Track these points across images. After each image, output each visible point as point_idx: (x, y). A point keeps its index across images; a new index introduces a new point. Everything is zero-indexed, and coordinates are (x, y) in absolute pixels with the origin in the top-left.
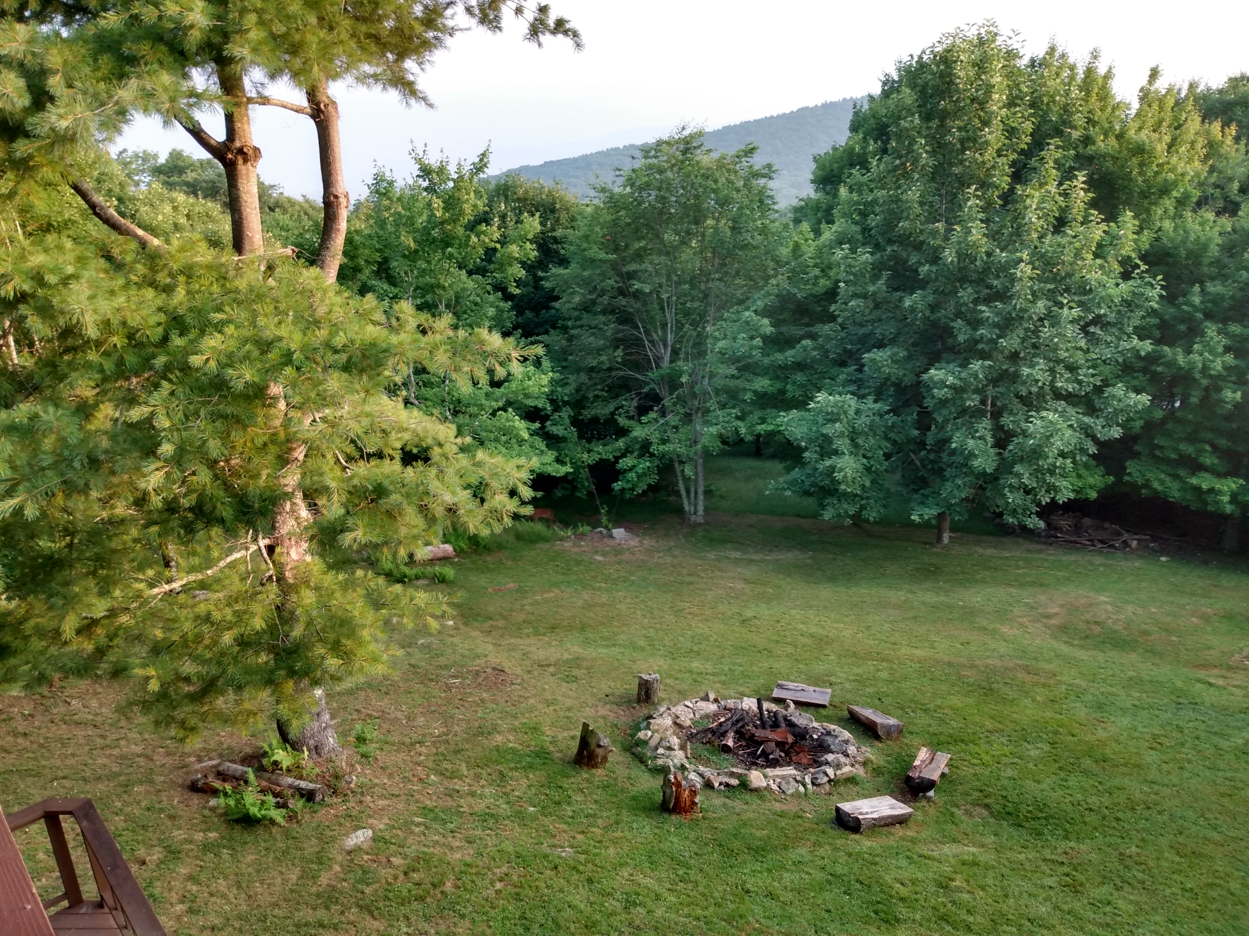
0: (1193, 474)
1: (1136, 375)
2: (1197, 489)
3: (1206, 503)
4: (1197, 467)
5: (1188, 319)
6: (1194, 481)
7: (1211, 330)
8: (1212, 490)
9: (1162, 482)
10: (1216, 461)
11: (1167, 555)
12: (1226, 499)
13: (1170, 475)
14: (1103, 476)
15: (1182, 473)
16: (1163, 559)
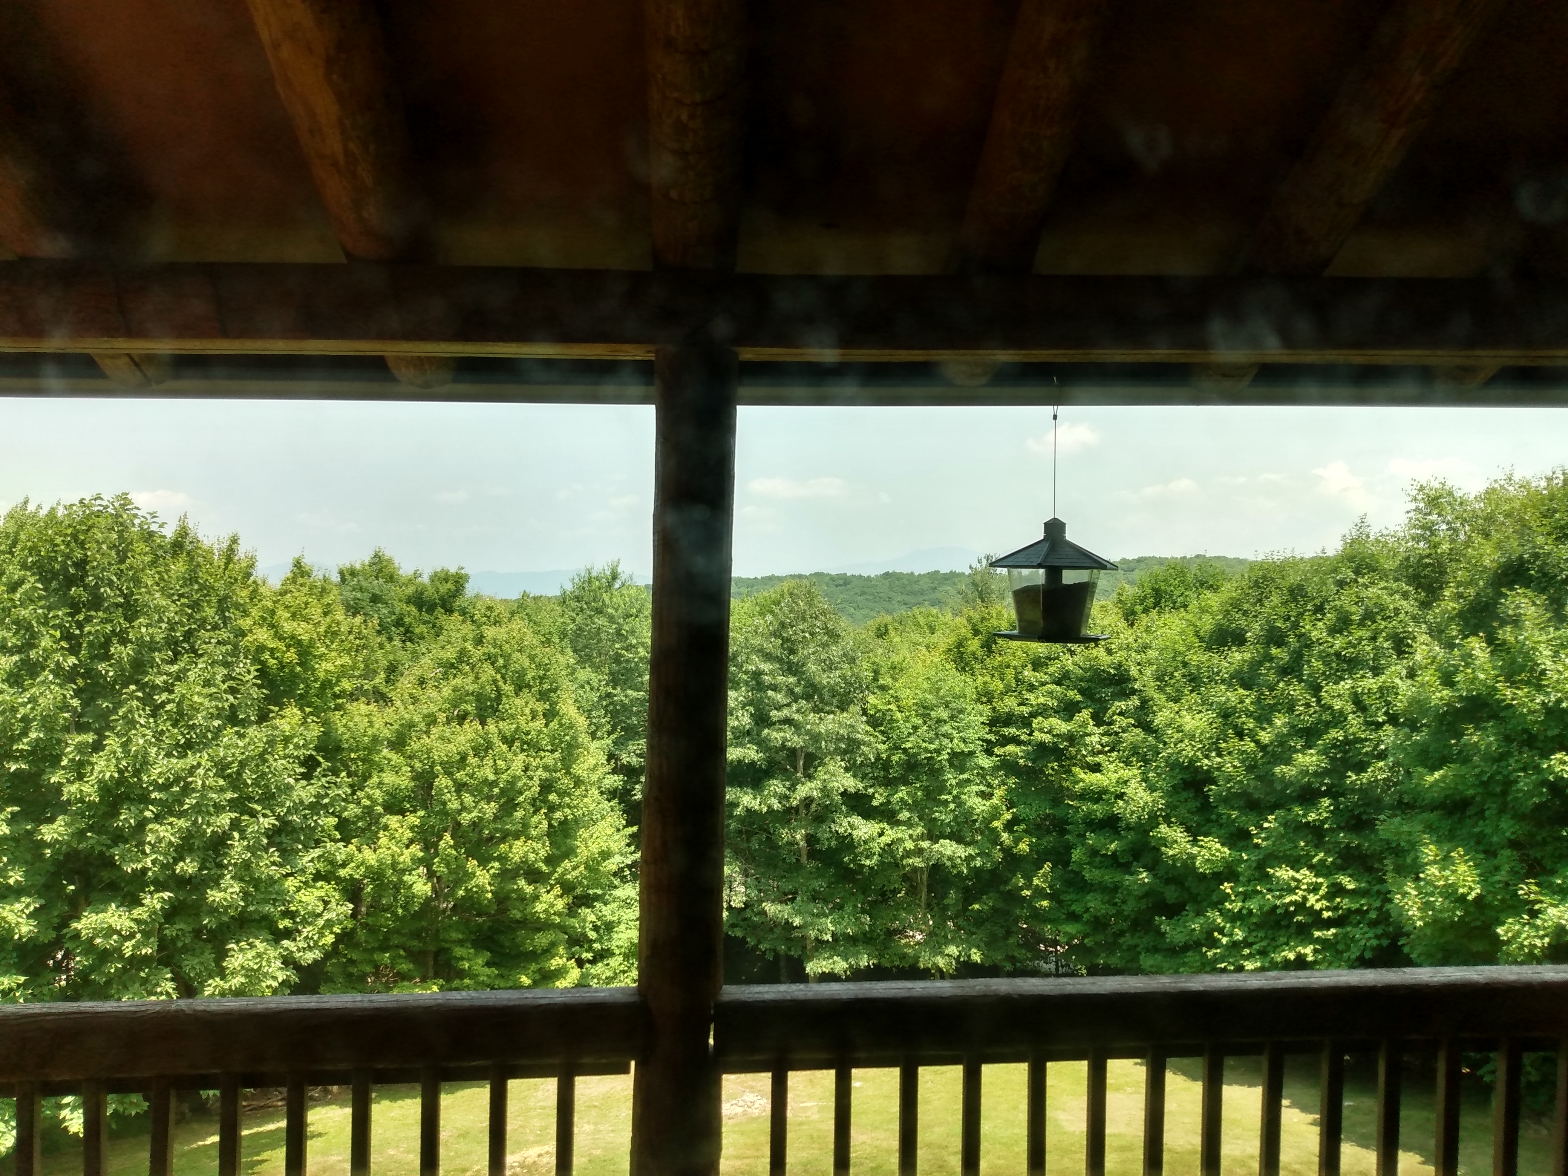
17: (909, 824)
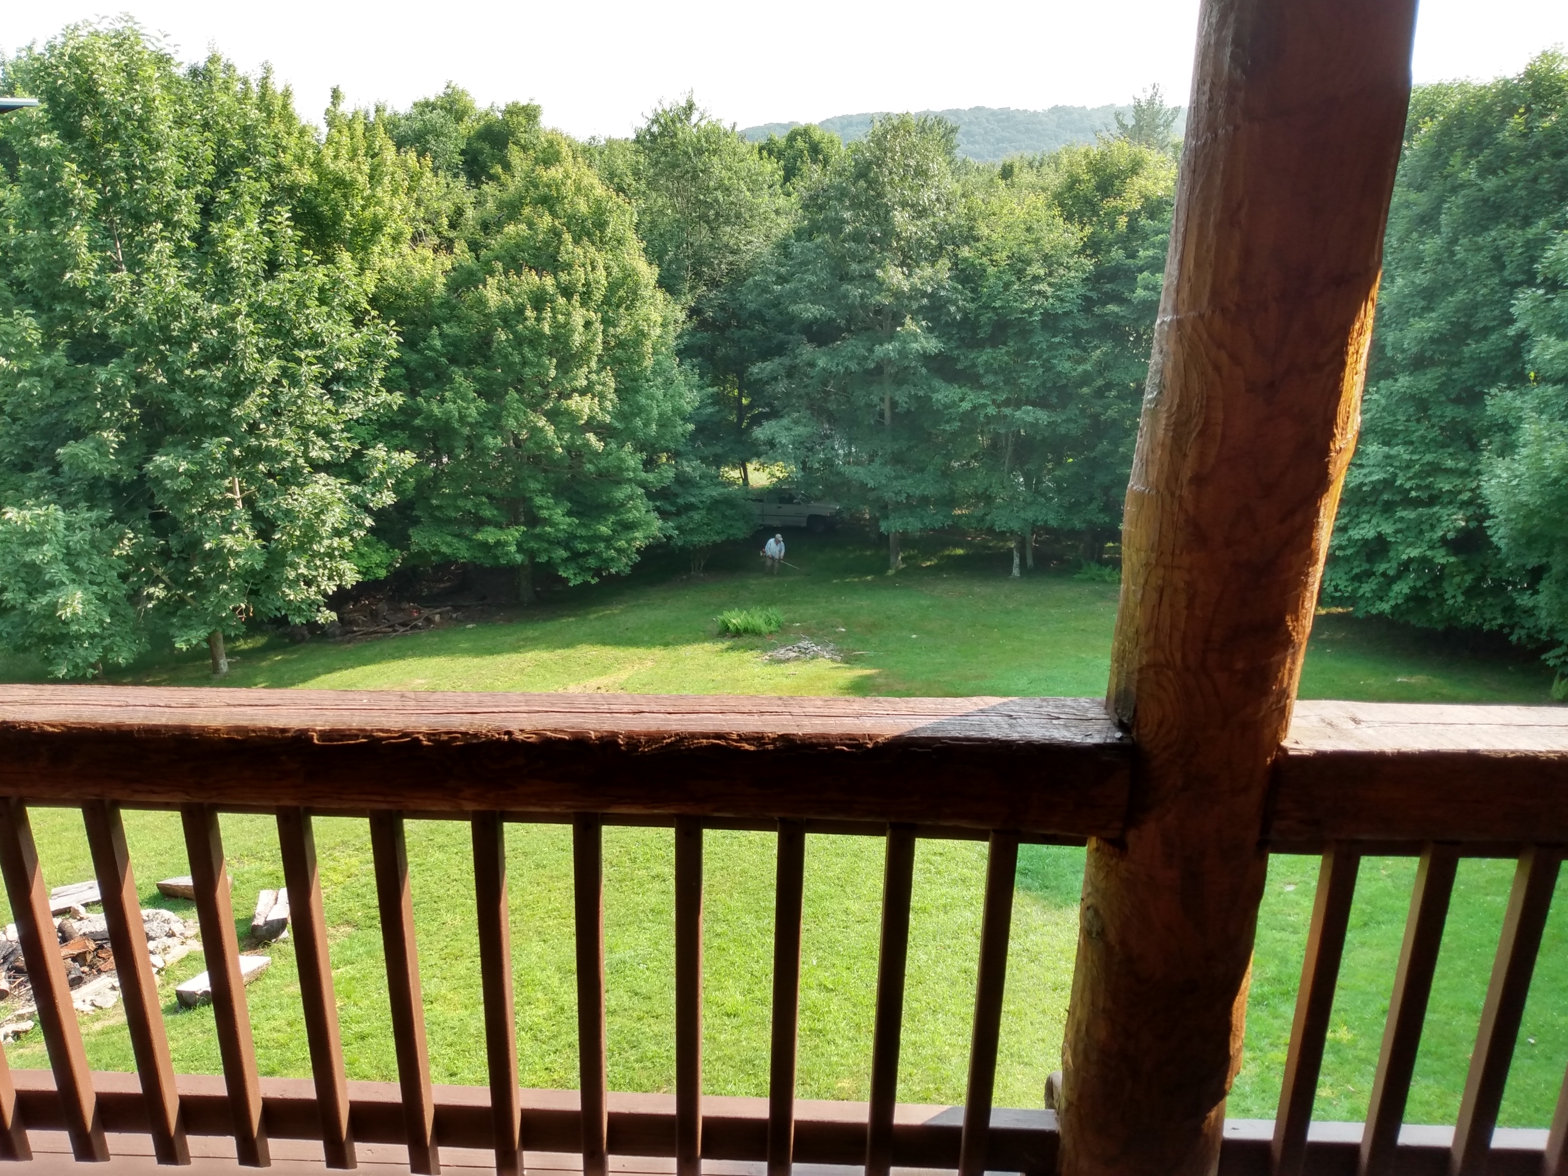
0: (478, 530)
1: (394, 432)
2: (485, 545)
3: (496, 558)
4: (480, 522)
5: (432, 365)
6: (480, 537)
7: (458, 375)
8: (498, 543)
9: (449, 545)
10: (495, 512)
11: (473, 621)
12: (513, 549)
13: (455, 536)
14: (387, 551)
15: (467, 531)
16: (470, 626)
17: (994, 388)
